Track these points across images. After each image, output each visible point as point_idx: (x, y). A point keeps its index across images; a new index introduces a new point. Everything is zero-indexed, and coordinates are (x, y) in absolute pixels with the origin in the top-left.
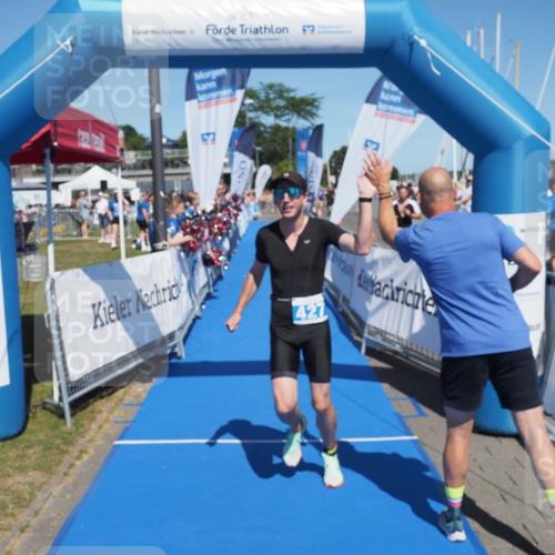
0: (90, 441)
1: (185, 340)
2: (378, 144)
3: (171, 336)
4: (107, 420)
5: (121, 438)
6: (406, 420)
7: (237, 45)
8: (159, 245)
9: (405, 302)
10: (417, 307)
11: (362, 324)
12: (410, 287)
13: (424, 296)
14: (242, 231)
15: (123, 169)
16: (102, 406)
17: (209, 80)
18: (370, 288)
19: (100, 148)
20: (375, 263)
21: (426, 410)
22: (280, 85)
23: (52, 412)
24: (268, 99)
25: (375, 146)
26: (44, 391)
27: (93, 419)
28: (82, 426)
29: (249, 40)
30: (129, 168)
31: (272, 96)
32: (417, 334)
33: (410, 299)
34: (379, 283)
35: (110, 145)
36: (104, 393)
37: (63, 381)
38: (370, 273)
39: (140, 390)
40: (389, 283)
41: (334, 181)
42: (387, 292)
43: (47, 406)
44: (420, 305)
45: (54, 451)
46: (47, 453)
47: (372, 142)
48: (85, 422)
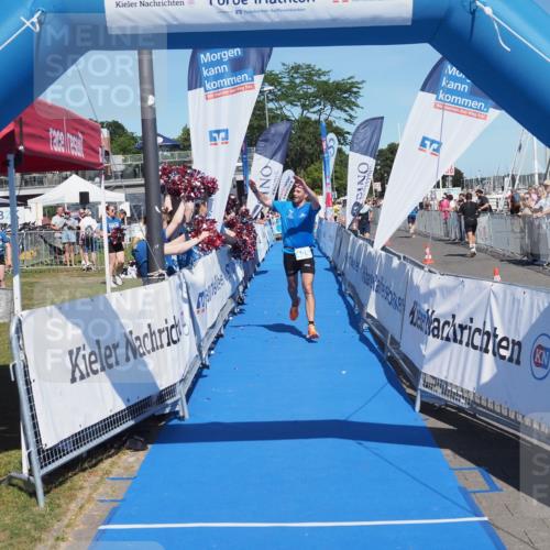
0: (68, 526)
1: (189, 395)
2: (440, 144)
3: (171, 391)
4: (90, 499)
5: (108, 522)
6: (473, 496)
7: (249, 18)
8: (155, 274)
9: (471, 344)
10: (487, 351)
11: (417, 372)
12: (477, 324)
13: (496, 336)
14: (261, 255)
15: (108, 178)
16: (84, 481)
17: (220, 62)
18: (425, 326)
19: (78, 152)
20: (431, 294)
21: (499, 483)
22: (309, 66)
23: (20, 489)
24: (293, 85)
25: (435, 146)
26: (9, 463)
27: (72, 498)
28: (59, 506)
29: (264, 11)
30: (116, 177)
31: (298, 81)
32: (487, 384)
33: (477, 340)
34: (437, 320)
35: (90, 148)
36: (86, 465)
37: (33, 449)
38: (426, 307)
39: (132, 459)
40: (451, 321)
41: (379, 189)
42: (448, 330)
43: (15, 482)
44: (490, 347)
45: (24, 538)
46: (13, 541)
47: (433, 142)
48: (62, 501)
